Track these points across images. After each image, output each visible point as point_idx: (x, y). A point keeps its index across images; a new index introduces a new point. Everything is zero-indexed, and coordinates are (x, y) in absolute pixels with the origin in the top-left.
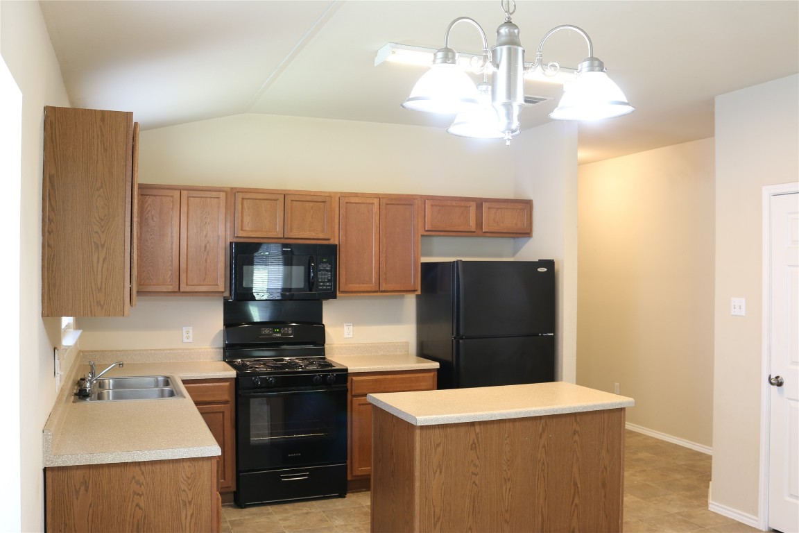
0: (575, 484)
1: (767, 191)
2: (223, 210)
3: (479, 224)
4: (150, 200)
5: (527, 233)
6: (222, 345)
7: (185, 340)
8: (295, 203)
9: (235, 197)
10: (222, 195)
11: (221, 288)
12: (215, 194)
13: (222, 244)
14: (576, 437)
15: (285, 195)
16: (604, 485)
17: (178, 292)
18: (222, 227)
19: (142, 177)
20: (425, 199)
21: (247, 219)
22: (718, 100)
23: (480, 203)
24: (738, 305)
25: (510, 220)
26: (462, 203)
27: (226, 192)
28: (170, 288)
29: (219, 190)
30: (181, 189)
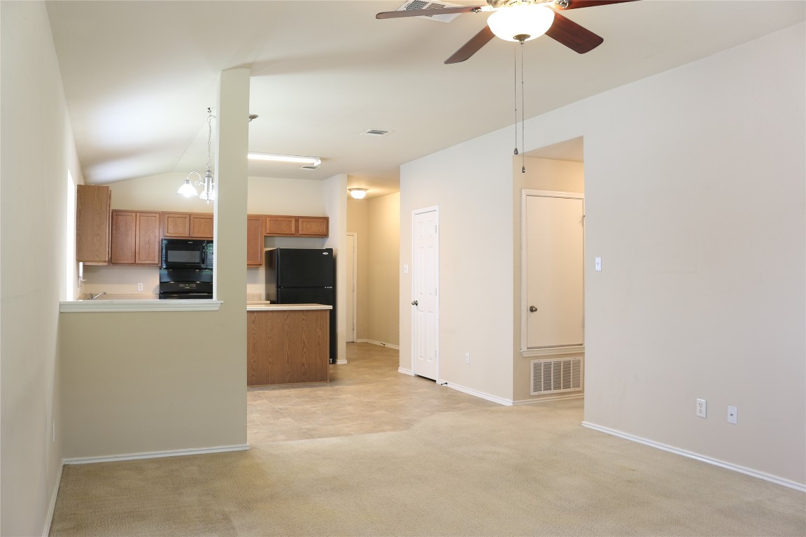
0: (304, 343)
1: (413, 212)
2: (158, 222)
3: (297, 230)
4: (120, 218)
5: (325, 235)
6: (158, 293)
7: (139, 290)
8: (196, 219)
9: (165, 216)
10: (158, 215)
11: (157, 262)
12: (154, 215)
13: (157, 240)
14: (304, 322)
15: (190, 215)
16: (319, 344)
17: (134, 264)
18: (157, 231)
19: (114, 206)
20: (266, 217)
21: (170, 227)
22: (402, 167)
23: (297, 219)
24: (406, 266)
25: (315, 228)
26: (288, 219)
27: (160, 214)
28: (131, 262)
29: (156, 213)
30: (136, 212)
